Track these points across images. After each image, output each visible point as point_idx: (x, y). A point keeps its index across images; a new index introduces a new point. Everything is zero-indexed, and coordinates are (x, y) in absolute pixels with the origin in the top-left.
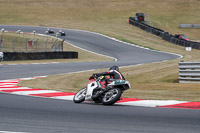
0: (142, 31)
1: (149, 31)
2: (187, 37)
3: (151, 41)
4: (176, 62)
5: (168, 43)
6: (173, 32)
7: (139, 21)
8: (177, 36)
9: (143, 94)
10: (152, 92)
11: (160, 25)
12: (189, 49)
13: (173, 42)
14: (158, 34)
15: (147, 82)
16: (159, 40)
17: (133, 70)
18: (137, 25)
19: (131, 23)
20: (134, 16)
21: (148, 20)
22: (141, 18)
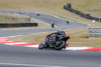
0: (70, 13)
1: (73, 12)
2: (93, 15)
3: (75, 18)
4: (87, 28)
5: (83, 18)
6: (86, 13)
7: (68, 8)
8: (88, 15)
10: (75, 43)
11: (79, 9)
12: (94, 21)
13: (86, 18)
14: (78, 14)
15: (73, 38)
16: (78, 17)
19: (64, 8)
20: (66, 4)
21: (73, 7)
22: (69, 6)
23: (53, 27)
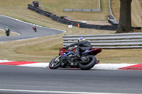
0: (37, 14)
1: (42, 14)
2: (69, 18)
3: (44, 21)
4: (61, 36)
5: (56, 23)
6: (59, 15)
7: (35, 8)
8: (62, 18)
9: (38, 58)
11: (50, 10)
12: (70, 26)
13: (60, 21)
14: (49, 16)
15: (41, 50)
16: (49, 20)
17: (31, 41)
18: (33, 10)
19: (29, 8)
20: (31, 3)
21: (41, 6)
22: (36, 5)
23: (8, 35)
